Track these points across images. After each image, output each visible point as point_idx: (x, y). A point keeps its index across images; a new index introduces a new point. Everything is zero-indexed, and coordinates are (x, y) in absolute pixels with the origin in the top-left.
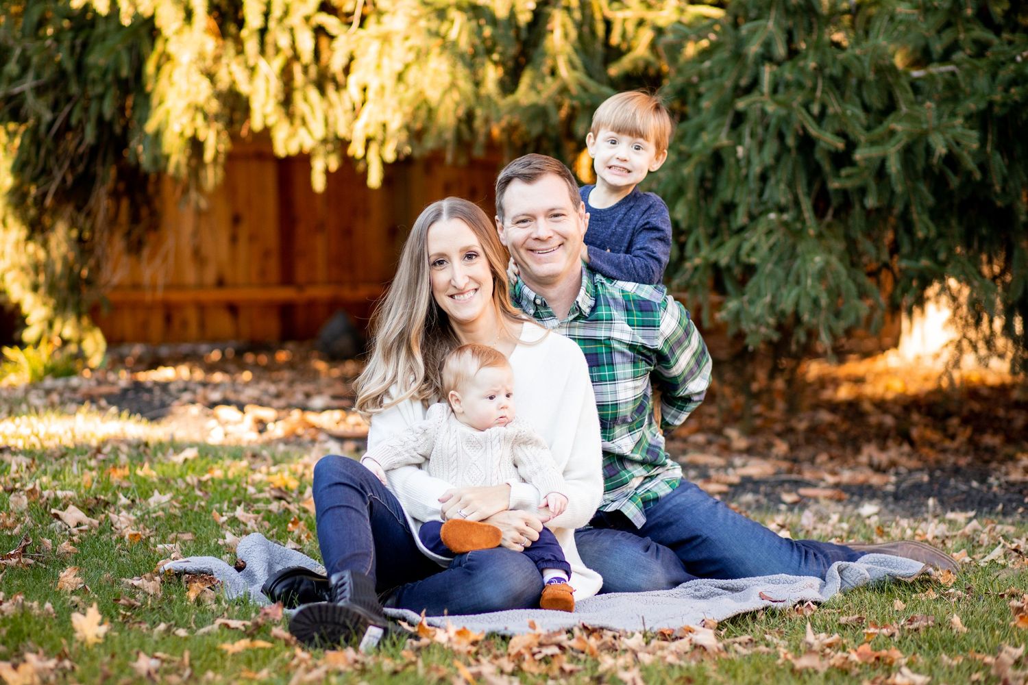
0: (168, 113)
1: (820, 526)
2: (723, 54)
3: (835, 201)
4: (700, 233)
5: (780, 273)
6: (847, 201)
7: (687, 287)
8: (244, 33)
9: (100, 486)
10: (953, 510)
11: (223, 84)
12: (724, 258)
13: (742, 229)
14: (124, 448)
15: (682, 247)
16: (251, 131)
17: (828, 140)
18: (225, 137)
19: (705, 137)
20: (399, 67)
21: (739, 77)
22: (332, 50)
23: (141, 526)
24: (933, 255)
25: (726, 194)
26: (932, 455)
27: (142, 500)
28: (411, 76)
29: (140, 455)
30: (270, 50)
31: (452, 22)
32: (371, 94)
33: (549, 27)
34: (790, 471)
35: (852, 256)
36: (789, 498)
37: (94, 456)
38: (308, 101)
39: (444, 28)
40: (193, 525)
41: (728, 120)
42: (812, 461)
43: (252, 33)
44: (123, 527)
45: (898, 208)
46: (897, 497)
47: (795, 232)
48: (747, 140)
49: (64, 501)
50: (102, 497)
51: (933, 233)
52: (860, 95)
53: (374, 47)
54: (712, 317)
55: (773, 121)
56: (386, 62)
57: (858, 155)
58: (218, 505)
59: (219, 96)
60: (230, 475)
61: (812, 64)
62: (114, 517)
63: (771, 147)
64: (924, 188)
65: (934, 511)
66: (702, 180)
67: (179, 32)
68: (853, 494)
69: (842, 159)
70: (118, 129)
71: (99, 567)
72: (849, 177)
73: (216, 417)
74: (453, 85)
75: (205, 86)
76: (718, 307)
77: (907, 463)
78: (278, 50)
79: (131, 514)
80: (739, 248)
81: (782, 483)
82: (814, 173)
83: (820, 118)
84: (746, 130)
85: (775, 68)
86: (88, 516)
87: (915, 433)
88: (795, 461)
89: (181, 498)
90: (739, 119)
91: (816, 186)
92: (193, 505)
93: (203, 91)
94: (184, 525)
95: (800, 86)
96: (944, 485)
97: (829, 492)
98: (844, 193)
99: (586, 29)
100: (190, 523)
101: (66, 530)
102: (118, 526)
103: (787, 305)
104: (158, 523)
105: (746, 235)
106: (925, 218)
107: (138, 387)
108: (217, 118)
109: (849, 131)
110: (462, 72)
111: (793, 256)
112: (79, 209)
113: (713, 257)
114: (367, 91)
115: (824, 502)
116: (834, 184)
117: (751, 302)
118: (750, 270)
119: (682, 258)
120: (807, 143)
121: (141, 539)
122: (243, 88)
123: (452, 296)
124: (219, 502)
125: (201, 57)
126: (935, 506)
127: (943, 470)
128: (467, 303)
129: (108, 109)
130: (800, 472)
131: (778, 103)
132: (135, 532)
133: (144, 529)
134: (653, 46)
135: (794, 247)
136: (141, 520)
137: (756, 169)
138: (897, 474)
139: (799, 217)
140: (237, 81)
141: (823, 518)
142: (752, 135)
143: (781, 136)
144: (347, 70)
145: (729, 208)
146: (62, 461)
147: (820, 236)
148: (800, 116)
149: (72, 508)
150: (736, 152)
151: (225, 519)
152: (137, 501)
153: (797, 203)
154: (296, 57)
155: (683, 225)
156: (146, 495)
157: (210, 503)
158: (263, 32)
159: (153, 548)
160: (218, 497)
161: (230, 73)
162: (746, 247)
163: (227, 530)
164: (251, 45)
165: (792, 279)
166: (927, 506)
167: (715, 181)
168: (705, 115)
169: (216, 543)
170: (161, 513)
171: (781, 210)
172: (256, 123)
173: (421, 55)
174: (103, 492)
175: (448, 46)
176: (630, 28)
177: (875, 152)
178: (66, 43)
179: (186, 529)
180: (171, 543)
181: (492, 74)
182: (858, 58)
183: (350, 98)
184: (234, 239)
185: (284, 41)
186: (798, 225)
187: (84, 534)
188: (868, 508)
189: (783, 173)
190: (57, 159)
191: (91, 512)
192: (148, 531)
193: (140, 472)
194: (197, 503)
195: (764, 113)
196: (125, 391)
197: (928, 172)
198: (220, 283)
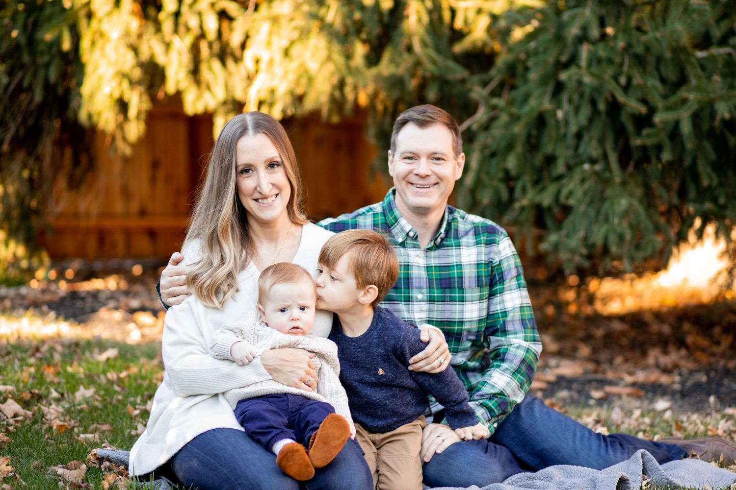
0: (100, 78)
1: (627, 421)
2: (547, 36)
3: (636, 155)
4: (527, 179)
5: (592, 212)
6: (646, 155)
7: (516, 222)
8: (162, 16)
9: (36, 381)
10: (730, 406)
11: (145, 56)
12: (546, 199)
13: (560, 178)
14: (59, 348)
15: (511, 190)
16: (166, 94)
17: (633, 105)
18: (145, 98)
19: (533, 102)
20: (285, 43)
21: (560, 54)
22: (231, 29)
23: (67, 418)
24: (715, 200)
25: (548, 148)
26: (704, 359)
27: (70, 394)
28: (295, 51)
29: (71, 354)
30: (182, 29)
31: (329, 7)
32: (263, 65)
33: (405, 13)
34: (596, 372)
35: (649, 200)
36: (597, 394)
37: (33, 355)
38: (213, 71)
39: (322, 12)
40: (112, 417)
41: (550, 89)
42: (611, 361)
43: (168, 16)
44: (53, 417)
45: (687, 162)
46: (684, 394)
47: (604, 180)
48: (566, 105)
49: (5, 395)
50: (37, 391)
51: (715, 182)
52: (658, 69)
53: (265, 27)
54: (536, 248)
55: (587, 91)
56: (275, 39)
57: (657, 118)
58: (132, 399)
59: (141, 65)
60: (143, 372)
61: (621, 44)
62: (45, 409)
63: (585, 112)
64: (707, 146)
65: (715, 407)
66: (529, 136)
67: (109, 14)
68: (647, 392)
69: (643, 122)
70: (60, 91)
71: (29, 456)
72: (648, 136)
73: (134, 322)
74: (329, 58)
75: (130, 57)
76: (540, 239)
77: (687, 365)
78: (188, 29)
79: (60, 407)
80: (558, 193)
81: (590, 382)
82: (620, 133)
83: (626, 88)
84: (565, 97)
85: (591, 47)
86: (24, 408)
87: (690, 339)
88: (597, 362)
89: (102, 392)
90: (559, 88)
91: (621, 143)
92: (112, 398)
93: (128, 61)
94: (103, 417)
95: (610, 61)
96: (720, 384)
97: (629, 390)
98: (644, 148)
99: (435, 16)
100: (108, 415)
101: (4, 420)
102: (48, 417)
103: (598, 237)
104: (82, 415)
105: (564, 181)
106: (709, 170)
107: (74, 295)
108: (139, 83)
109: (650, 98)
110: (336, 48)
111: (603, 199)
112: (29, 153)
113: (537, 199)
114: (259, 62)
115: (625, 398)
116: (637, 142)
117: (568, 236)
118: (567, 210)
119: (512, 200)
120: (615, 107)
121: (67, 428)
122: (161, 59)
123: (256, 200)
124: (133, 396)
125: (127, 34)
126: (715, 403)
127: (716, 371)
128: (270, 206)
129: (53, 74)
130: (604, 372)
131: (593, 75)
132: (62, 423)
133: (70, 421)
134: (489, 30)
135: (602, 192)
136: (68, 411)
137: (573, 128)
138: (680, 374)
139: (607, 168)
140: (155, 55)
141: (628, 413)
142: (570, 101)
143: (593, 103)
144: (243, 46)
145: (550, 160)
146: (7, 358)
147: (624, 183)
148: (611, 86)
149: (10, 401)
150: (555, 115)
151: (137, 412)
152: (66, 395)
153: (605, 156)
154: (202, 35)
155: (513, 173)
156: (74, 389)
157: (126, 397)
158: (177, 14)
159: (76, 438)
160: (133, 391)
161: (150, 48)
162: (565, 192)
163: (139, 422)
164: (167, 26)
165: (602, 217)
166: (709, 402)
167: (539, 138)
168: (531, 85)
169: (130, 433)
170: (84, 406)
171: (593, 161)
172: (170, 87)
173: (304, 34)
174: (38, 387)
175: (325, 27)
176: (471, 15)
177: (670, 116)
178: (20, 22)
179: (105, 421)
180: (92, 433)
181: (360, 50)
182: (657, 40)
183: (246, 68)
184: (153, 180)
185: (193, 23)
186: (607, 175)
187: (18, 425)
188: (662, 404)
189: (595, 132)
190: (12, 114)
191: (26, 404)
192: (73, 422)
193: (70, 369)
194: (115, 397)
195: (580, 83)
196: (63, 299)
197: (711, 133)
198: (143, 213)
